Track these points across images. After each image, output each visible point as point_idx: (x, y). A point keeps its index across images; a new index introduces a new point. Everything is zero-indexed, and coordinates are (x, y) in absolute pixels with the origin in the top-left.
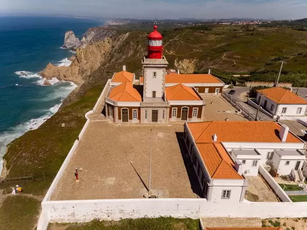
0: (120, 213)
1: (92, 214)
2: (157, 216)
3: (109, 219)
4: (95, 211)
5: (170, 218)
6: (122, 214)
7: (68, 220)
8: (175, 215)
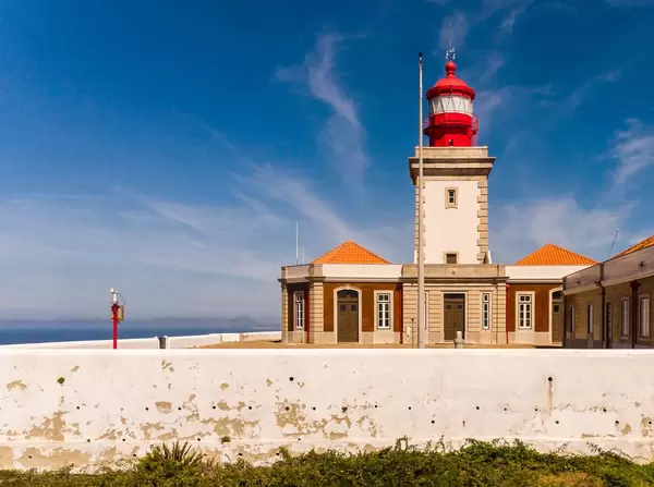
0: (282, 422)
1: (146, 428)
2: (457, 441)
3: (227, 456)
4: (164, 406)
5: (521, 454)
6: (290, 428)
7: (30, 454)
8: (543, 441)
